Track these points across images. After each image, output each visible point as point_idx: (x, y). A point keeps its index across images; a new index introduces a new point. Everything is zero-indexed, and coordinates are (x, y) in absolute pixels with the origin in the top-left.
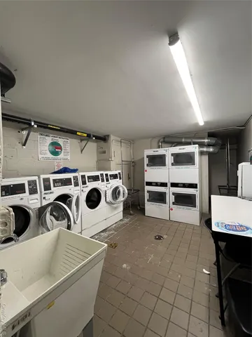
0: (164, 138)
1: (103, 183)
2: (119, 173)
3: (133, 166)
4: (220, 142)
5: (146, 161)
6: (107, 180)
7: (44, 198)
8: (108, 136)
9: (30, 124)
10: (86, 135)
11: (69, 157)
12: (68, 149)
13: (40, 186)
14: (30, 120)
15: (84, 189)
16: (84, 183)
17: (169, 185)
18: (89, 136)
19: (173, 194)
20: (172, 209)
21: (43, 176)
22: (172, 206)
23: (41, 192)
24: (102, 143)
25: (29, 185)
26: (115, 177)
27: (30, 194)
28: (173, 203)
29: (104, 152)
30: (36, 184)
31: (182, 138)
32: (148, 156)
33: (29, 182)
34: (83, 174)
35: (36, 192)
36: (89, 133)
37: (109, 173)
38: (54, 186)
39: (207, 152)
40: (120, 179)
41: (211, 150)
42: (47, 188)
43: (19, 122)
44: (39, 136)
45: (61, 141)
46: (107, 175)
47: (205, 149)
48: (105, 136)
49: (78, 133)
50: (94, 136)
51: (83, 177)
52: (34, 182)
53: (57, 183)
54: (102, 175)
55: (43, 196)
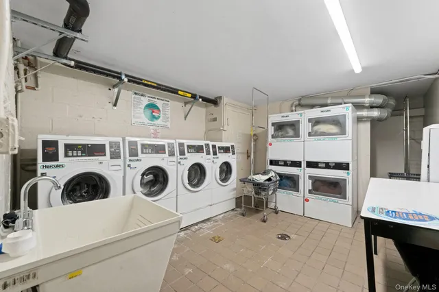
0: (300, 100)
1: (208, 157)
2: (233, 146)
3: (255, 140)
4: (392, 102)
5: (271, 130)
6: (215, 153)
7: (129, 166)
8: (220, 98)
9: (120, 78)
10: (190, 95)
11: (169, 124)
12: (169, 113)
13: (125, 151)
14: (120, 74)
15: (182, 162)
16: (182, 153)
17: (304, 164)
18: (194, 96)
19: (310, 177)
20: (307, 200)
21: (128, 139)
22: (307, 195)
23: (125, 158)
24: (212, 107)
25: (111, 147)
26: (226, 150)
27: (111, 158)
28: (310, 192)
29: (215, 120)
30: (119, 147)
31: (327, 98)
32: (273, 124)
33: (110, 143)
34: (181, 141)
35: (118, 157)
36: (194, 93)
37: (218, 144)
38: (142, 153)
39: (367, 117)
40: (234, 153)
41: (375, 113)
42: (133, 153)
43: (107, 75)
44: (133, 96)
45: (159, 104)
46: (214, 146)
47: (365, 113)
48: (216, 98)
49: (180, 92)
50: (200, 97)
51: (181, 145)
52: (117, 144)
53: (146, 148)
54: (207, 145)
55: (128, 163)
